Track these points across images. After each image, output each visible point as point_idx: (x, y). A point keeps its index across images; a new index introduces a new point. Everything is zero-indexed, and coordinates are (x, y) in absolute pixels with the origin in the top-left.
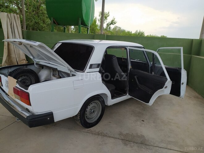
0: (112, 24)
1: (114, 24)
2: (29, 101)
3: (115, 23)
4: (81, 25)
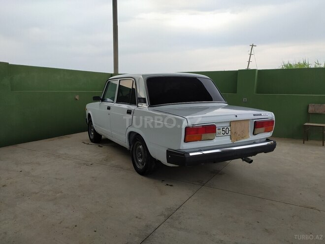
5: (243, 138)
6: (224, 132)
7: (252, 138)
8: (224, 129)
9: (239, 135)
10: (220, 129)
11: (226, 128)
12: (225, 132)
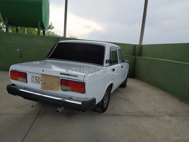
0: (50, 29)
1: (51, 28)
2: (83, 89)
3: (53, 28)
4: (40, 28)
5: (51, 89)
6: (36, 81)
7: (61, 92)
8: (36, 78)
9: (48, 86)
10: (34, 78)
11: (38, 78)
12: (38, 81)
